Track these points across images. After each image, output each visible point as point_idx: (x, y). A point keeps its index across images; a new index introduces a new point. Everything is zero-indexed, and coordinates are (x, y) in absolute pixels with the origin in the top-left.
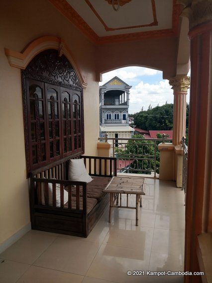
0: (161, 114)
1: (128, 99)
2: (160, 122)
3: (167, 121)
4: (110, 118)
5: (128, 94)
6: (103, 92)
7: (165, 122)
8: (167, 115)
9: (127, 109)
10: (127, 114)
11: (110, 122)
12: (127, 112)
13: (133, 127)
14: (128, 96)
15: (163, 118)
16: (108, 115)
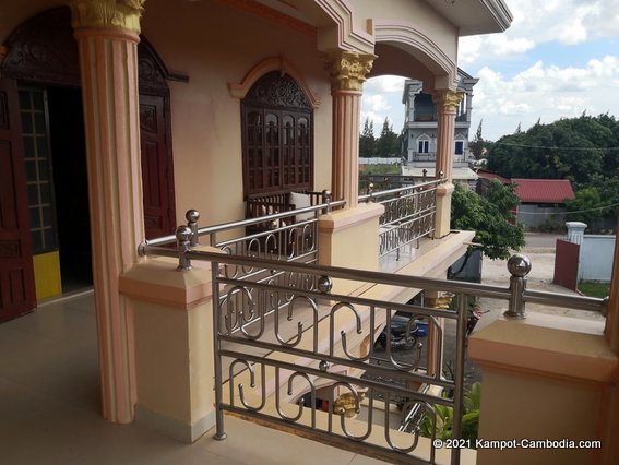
0: (544, 142)
1: (469, 108)
2: (541, 160)
3: (556, 159)
4: (426, 151)
5: (470, 96)
6: (412, 93)
7: (551, 159)
8: (558, 145)
9: (467, 129)
10: (464, 141)
11: (426, 158)
12: (467, 136)
13: (474, 170)
14: (469, 101)
15: (547, 151)
16: (421, 143)
